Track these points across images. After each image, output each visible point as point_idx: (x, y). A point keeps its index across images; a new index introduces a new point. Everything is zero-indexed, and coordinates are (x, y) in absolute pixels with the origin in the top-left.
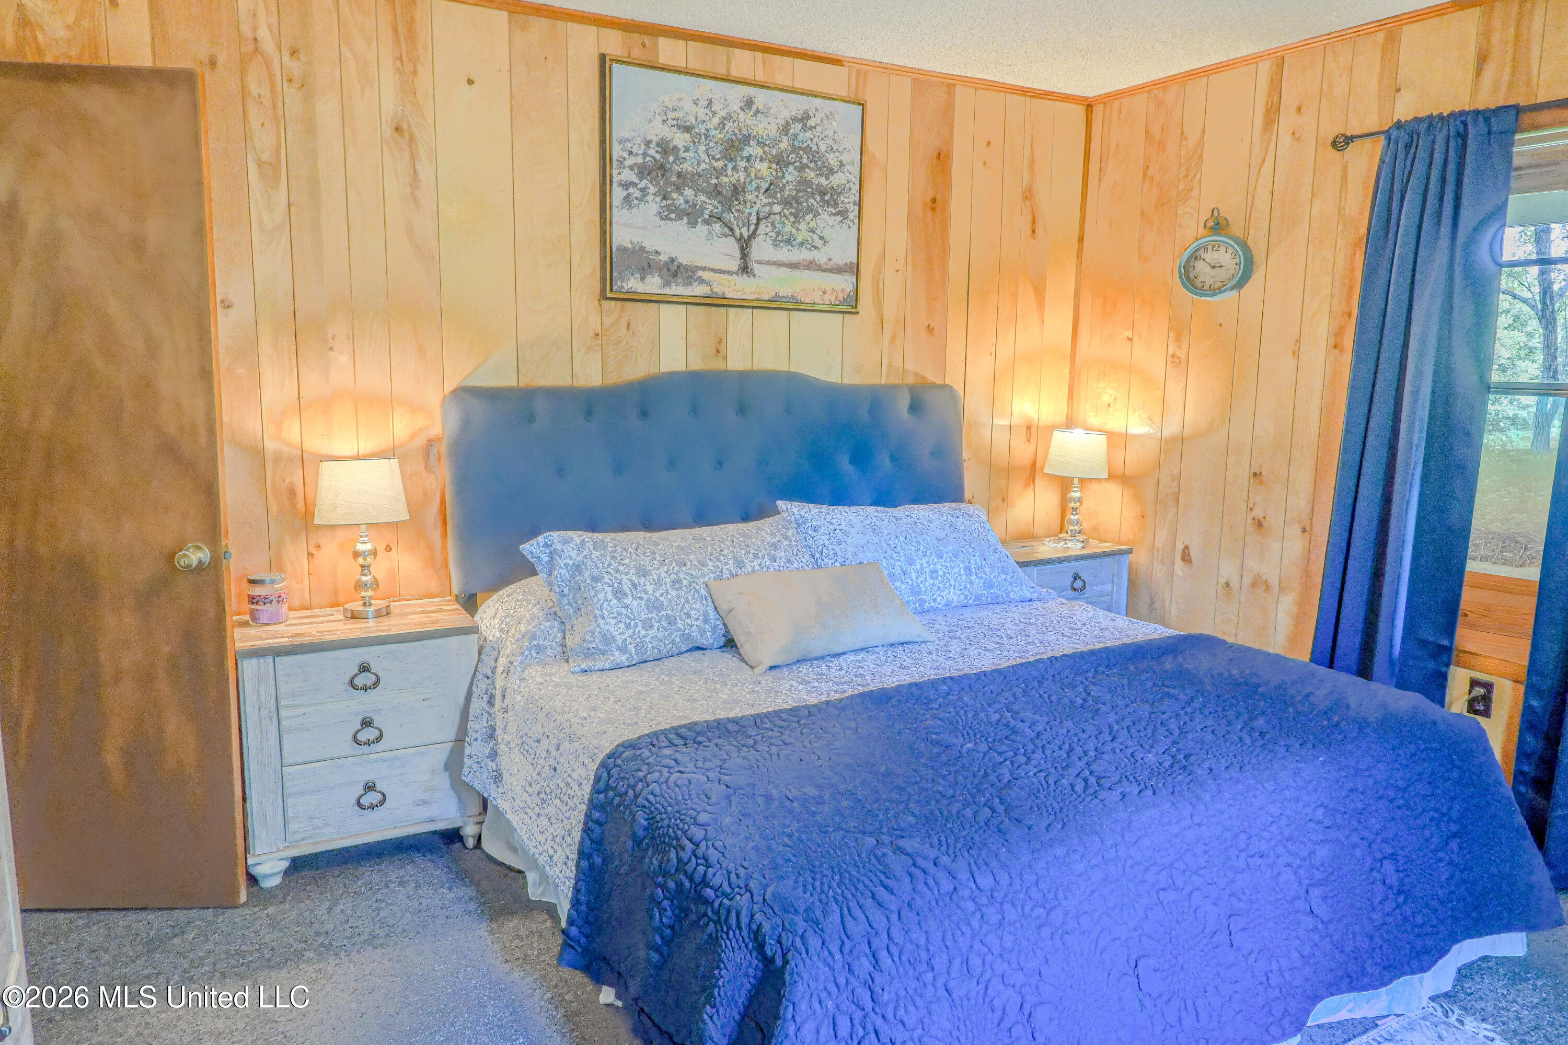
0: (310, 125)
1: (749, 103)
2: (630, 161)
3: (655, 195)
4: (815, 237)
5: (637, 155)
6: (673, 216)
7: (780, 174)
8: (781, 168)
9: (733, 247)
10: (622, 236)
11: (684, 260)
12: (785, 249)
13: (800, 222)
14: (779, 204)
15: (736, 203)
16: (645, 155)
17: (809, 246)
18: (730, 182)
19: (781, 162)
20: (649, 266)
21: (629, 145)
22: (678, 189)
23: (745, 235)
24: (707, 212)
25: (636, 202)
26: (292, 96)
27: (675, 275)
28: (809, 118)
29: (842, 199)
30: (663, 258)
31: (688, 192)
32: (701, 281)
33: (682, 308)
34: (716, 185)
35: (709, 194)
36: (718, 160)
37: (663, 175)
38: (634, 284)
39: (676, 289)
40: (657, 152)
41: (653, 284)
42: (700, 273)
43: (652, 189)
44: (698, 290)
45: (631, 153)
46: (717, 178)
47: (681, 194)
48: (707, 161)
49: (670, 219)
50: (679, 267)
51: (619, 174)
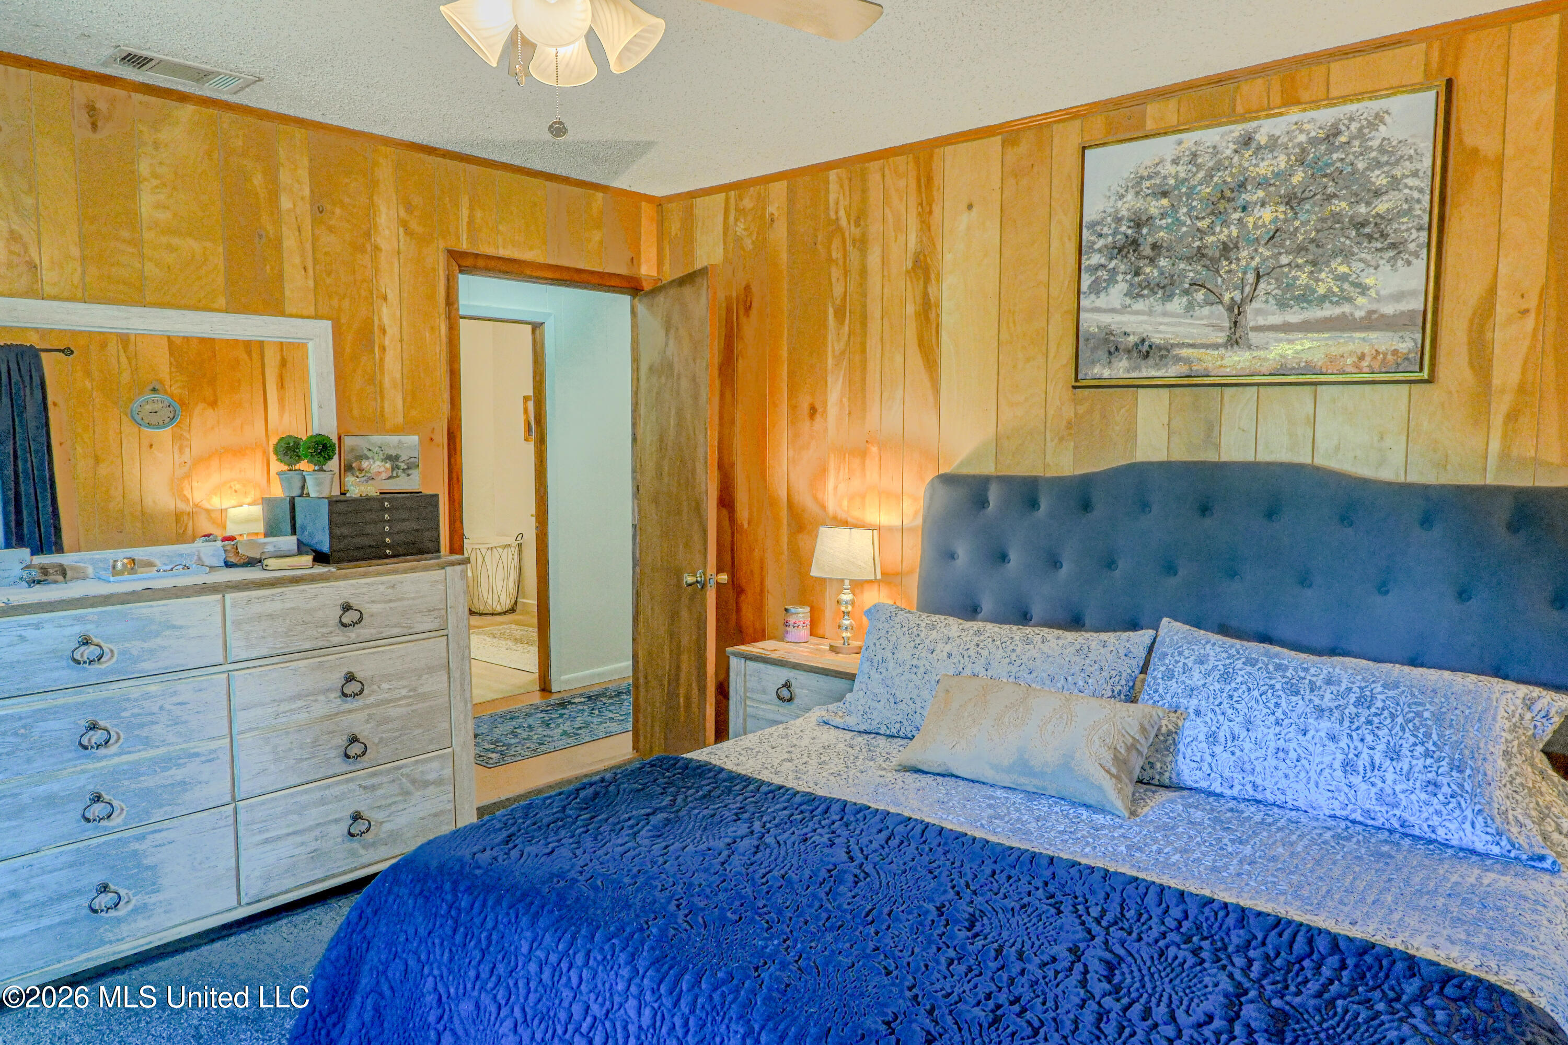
0: (863, 272)
1: (1247, 141)
2: (1100, 243)
3: (1125, 273)
4: (1346, 286)
5: (1107, 235)
6: (1146, 292)
7: (1290, 215)
8: (1292, 208)
9: (1220, 315)
10: (1091, 322)
11: (1157, 339)
12: (1296, 308)
13: (1321, 271)
14: (1288, 253)
15: (1225, 263)
16: (1114, 234)
17: (1335, 299)
18: (1219, 240)
19: (1292, 200)
20: (1117, 349)
21: (1098, 228)
22: (1152, 260)
23: (1238, 298)
24: (1187, 280)
25: (1104, 285)
26: (854, 255)
27: (1147, 356)
28: (1338, 133)
29: (1395, 226)
30: (1132, 339)
31: (1163, 262)
32: (1178, 359)
33: (1165, 392)
34: (1199, 248)
35: (1189, 260)
36: (1203, 218)
37: (1134, 251)
38: (1102, 371)
39: (1148, 371)
40: (1129, 227)
41: (1121, 369)
42: (1176, 351)
43: (1122, 268)
44: (1172, 371)
45: (1101, 235)
46: (1201, 239)
47: (1156, 266)
48: (1189, 222)
49: (1142, 296)
50: (1150, 347)
51: (1088, 259)
